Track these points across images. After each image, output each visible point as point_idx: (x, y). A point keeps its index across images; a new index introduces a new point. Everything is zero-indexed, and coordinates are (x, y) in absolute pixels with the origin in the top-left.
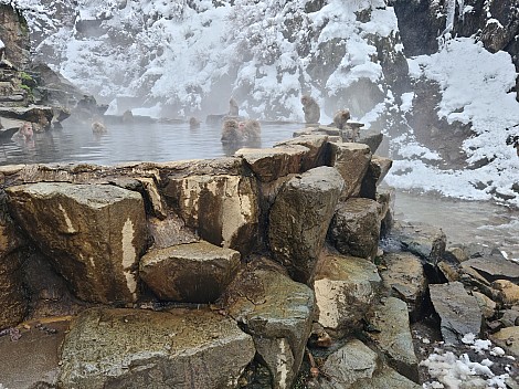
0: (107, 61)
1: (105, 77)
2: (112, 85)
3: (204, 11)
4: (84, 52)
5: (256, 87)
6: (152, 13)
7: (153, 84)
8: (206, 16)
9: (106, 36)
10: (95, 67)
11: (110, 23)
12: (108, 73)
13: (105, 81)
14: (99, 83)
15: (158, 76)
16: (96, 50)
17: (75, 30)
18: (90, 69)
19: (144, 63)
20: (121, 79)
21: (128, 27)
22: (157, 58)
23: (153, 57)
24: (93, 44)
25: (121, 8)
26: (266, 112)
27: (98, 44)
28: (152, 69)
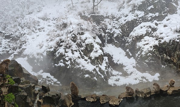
0: (11, 44)
1: (10, 48)
2: (12, 50)
3: (37, 33)
4: (6, 42)
5: (66, 56)
6: (24, 33)
7: (24, 51)
8: (37, 34)
9: (11, 39)
10: (8, 46)
11: (13, 36)
12: (11, 47)
13: (10, 49)
14: (9, 50)
15: (25, 49)
16: (9, 42)
17: (4, 37)
18: (7, 47)
19: (21, 45)
20: (14, 49)
21: (17, 37)
22: (25, 44)
23: (23, 44)
24: (8, 40)
25: (15, 32)
26: (71, 64)
27: (9, 40)
28: (23, 47)
